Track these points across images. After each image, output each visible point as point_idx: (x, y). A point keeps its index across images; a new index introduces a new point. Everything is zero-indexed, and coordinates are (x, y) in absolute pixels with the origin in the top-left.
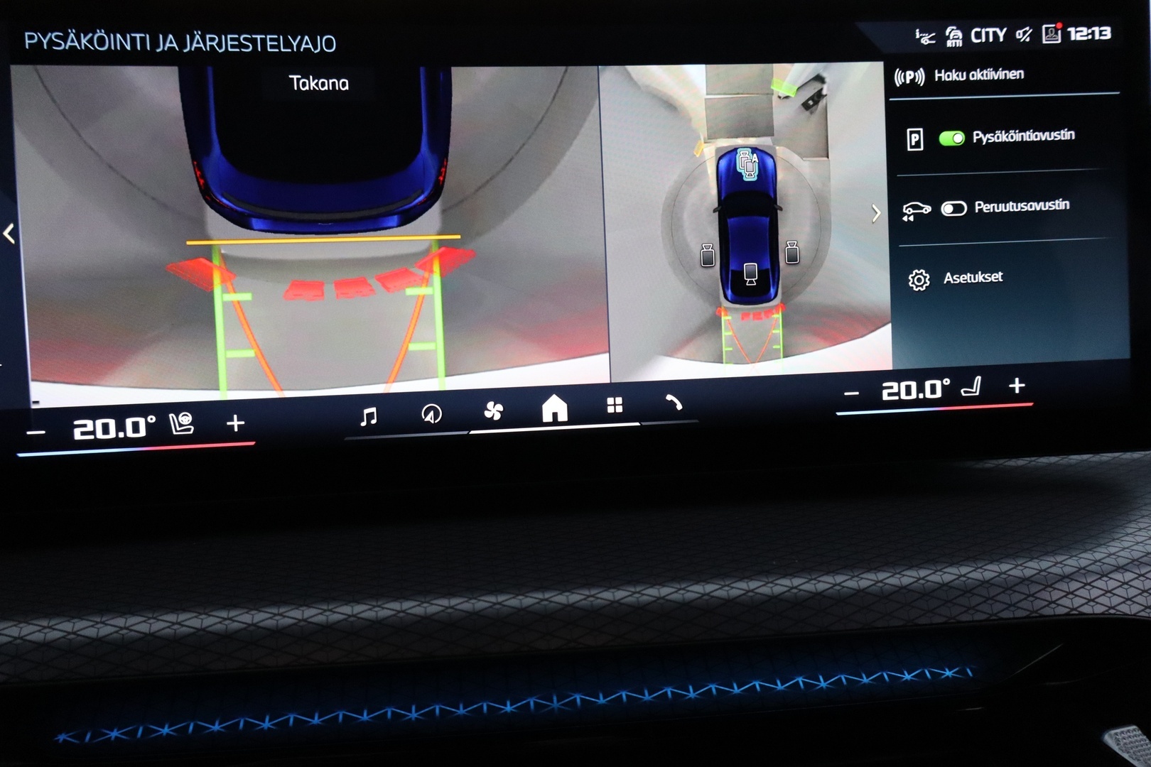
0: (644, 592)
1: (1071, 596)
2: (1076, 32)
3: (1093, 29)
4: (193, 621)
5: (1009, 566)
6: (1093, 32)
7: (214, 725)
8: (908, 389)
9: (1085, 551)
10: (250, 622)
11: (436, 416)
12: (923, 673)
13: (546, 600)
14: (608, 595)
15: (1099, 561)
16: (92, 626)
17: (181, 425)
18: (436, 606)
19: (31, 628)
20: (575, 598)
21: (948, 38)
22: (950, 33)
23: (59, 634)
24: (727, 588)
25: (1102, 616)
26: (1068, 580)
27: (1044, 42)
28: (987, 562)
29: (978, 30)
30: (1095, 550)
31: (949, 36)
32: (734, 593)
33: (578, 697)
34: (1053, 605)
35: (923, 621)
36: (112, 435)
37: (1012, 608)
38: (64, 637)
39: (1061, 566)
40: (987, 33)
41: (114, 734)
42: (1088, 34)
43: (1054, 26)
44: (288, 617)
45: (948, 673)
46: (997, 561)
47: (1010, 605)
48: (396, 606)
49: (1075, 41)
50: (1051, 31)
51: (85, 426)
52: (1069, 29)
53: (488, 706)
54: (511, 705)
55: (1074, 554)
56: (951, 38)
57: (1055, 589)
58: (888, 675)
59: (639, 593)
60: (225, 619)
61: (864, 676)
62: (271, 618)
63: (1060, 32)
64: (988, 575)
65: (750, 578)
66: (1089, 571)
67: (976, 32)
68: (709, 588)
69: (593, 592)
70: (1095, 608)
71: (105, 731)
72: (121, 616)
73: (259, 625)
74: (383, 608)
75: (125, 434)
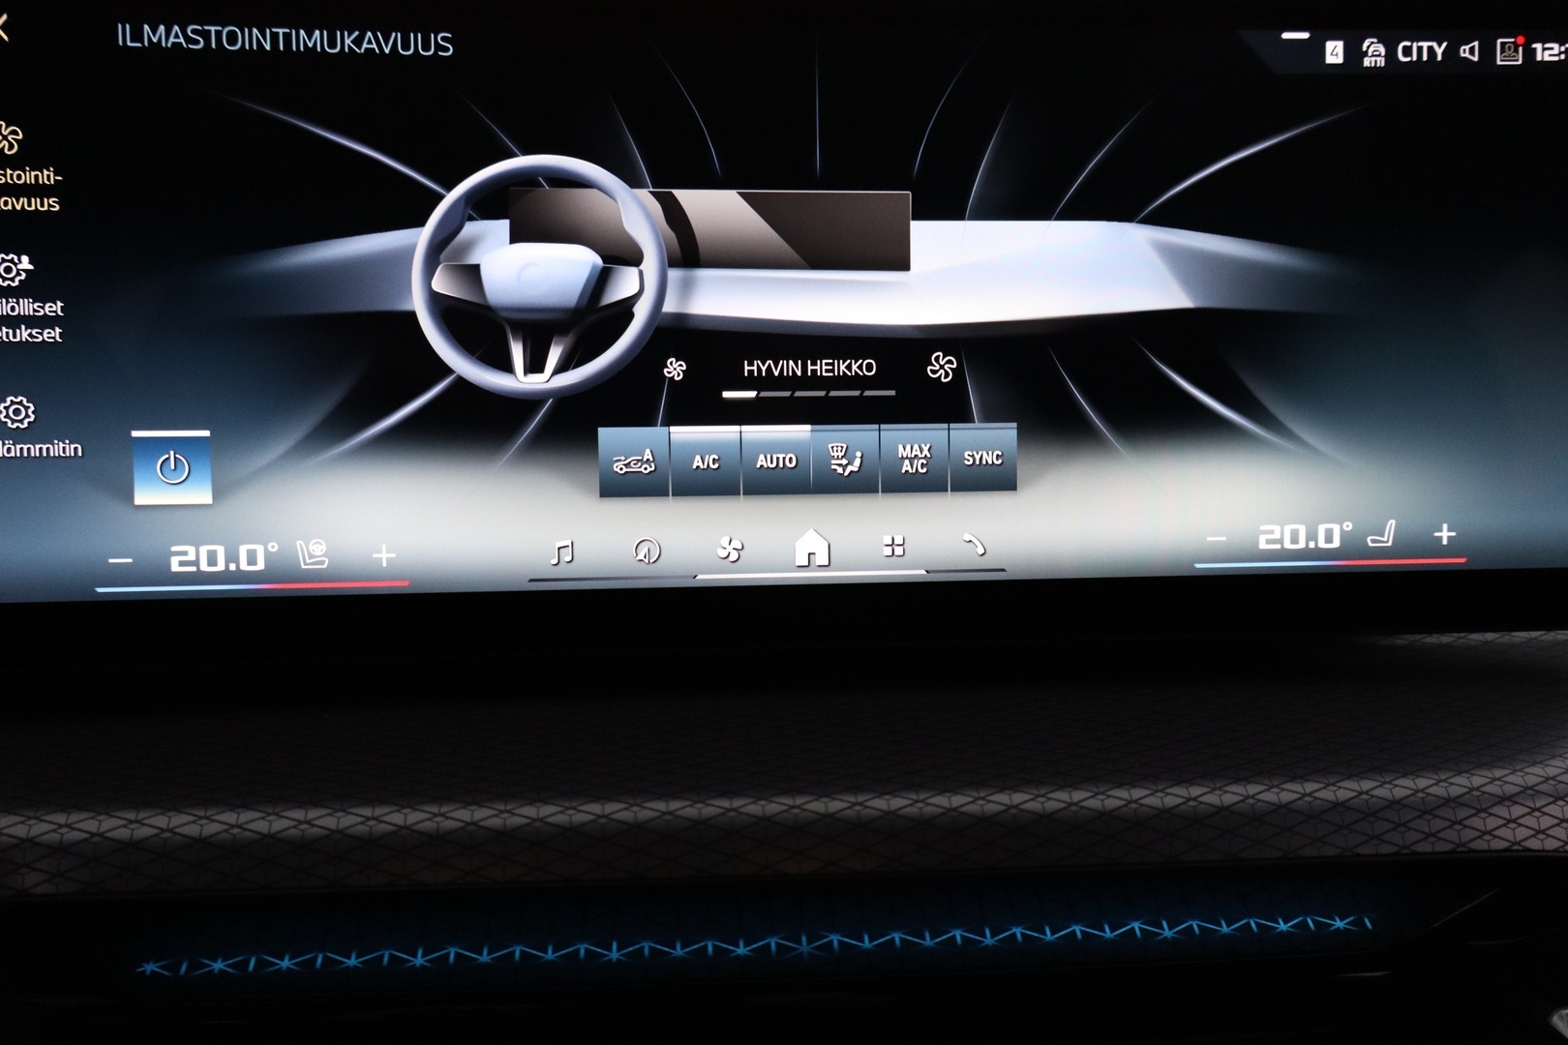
1: (1512, 825)
2: (1544, 49)
5: (1427, 782)
7: (349, 958)
8: (1294, 535)
9: (1534, 764)
10: (402, 824)
12: (1305, 922)
13: (798, 807)
14: (880, 804)
15: (1553, 778)
16: (194, 822)
17: (311, 556)
18: (652, 810)
20: (835, 805)
21: (1365, 54)
22: (1368, 47)
23: (150, 831)
24: (1041, 799)
25: (1556, 854)
26: (1508, 803)
27: (1499, 63)
28: (1398, 775)
29: (1408, 44)
31: (1367, 52)
32: (1052, 806)
33: (835, 938)
34: (1488, 837)
35: (1310, 852)
36: (221, 567)
37: (1432, 839)
38: (156, 835)
39: (1500, 783)
40: (1420, 49)
41: (218, 966)
42: (1561, 53)
43: (1513, 40)
44: (452, 819)
45: (1339, 924)
46: (1412, 774)
47: (1429, 835)
48: (595, 808)
49: (1542, 61)
50: (1509, 48)
51: (185, 553)
52: (1534, 46)
53: (714, 946)
54: (746, 946)
55: (1518, 768)
56: (1370, 54)
57: (1491, 814)
58: (1256, 923)
59: (922, 801)
60: (368, 819)
61: (1223, 923)
62: (429, 819)
63: (1521, 49)
64: (1399, 793)
65: (1075, 786)
66: (1537, 791)
67: (1404, 47)
68: (1018, 798)
69: (861, 799)
70: (1545, 842)
71: (206, 961)
72: (231, 810)
73: (413, 828)
74: (579, 811)
75: (238, 566)
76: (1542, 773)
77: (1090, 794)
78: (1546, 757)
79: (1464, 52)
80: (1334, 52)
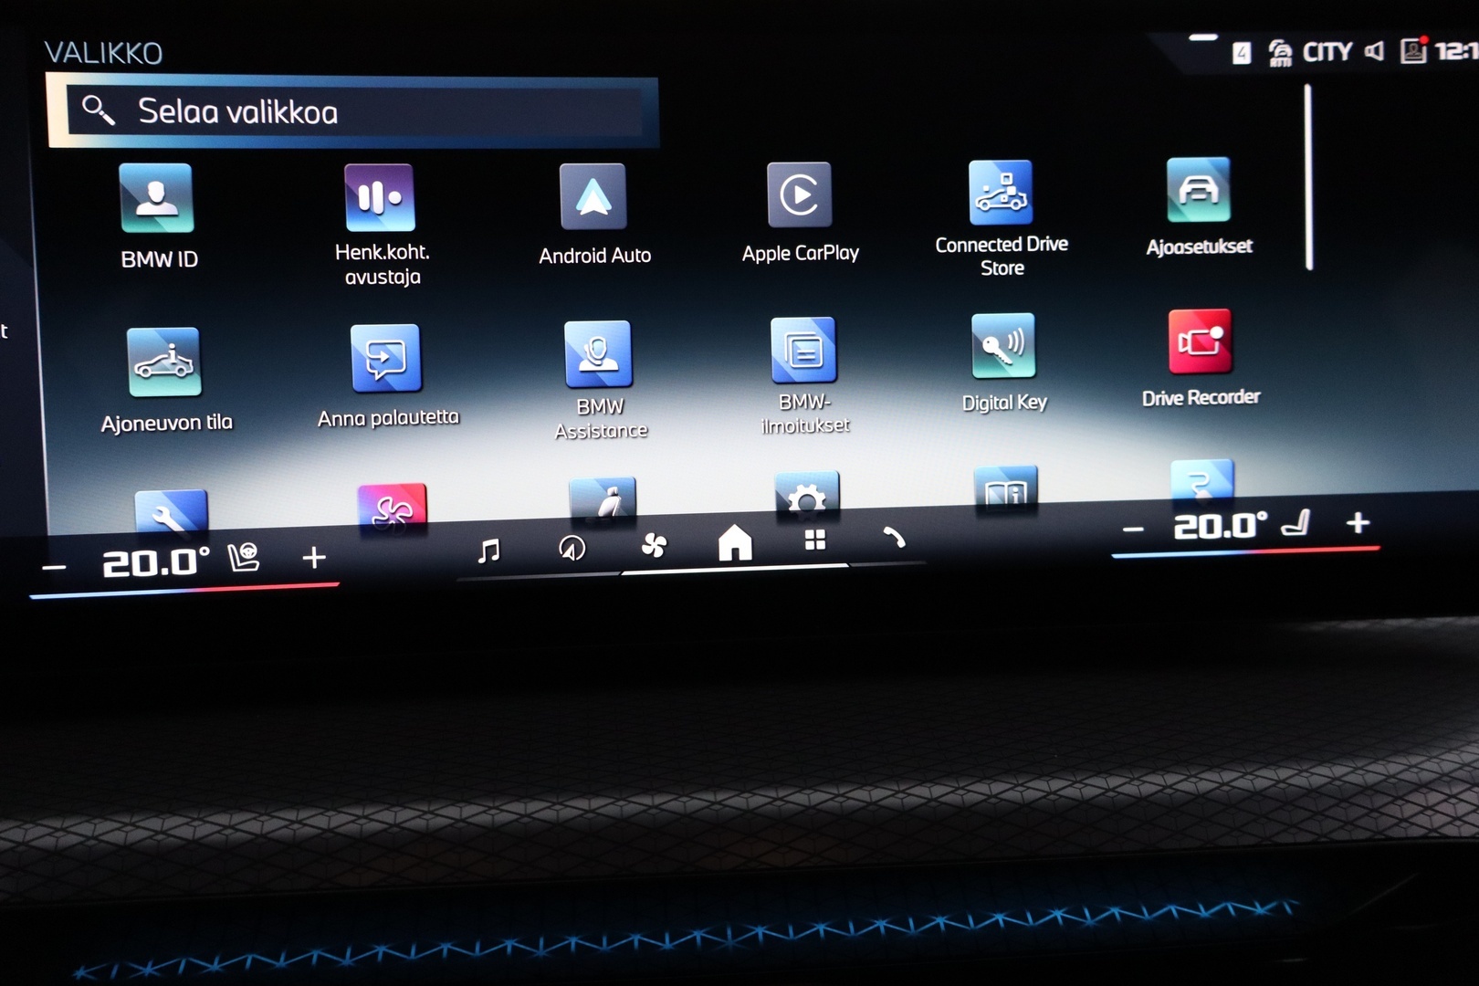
0: (849, 795)
1: (1429, 812)
2: (1448, 49)
3: (1471, 44)
4: (251, 824)
5: (1344, 770)
6: (1471, 49)
8: (1210, 526)
9: (1450, 750)
10: (326, 827)
11: (577, 552)
13: (719, 803)
14: (801, 798)
15: (1468, 765)
16: (119, 829)
17: (242, 560)
18: (572, 809)
19: (39, 831)
20: (756, 801)
21: (1272, 55)
22: (1275, 48)
23: (75, 839)
25: (1473, 840)
26: (1425, 790)
27: (1404, 62)
28: (1314, 763)
29: (1313, 44)
30: (1462, 749)
31: (1273, 53)
34: (1404, 825)
36: (153, 571)
37: (1349, 827)
38: (81, 843)
39: (1415, 770)
40: (1326, 49)
41: (147, 970)
42: (1464, 52)
43: (1416, 40)
44: (376, 821)
45: (1260, 910)
47: (1346, 823)
49: (1447, 62)
50: (1414, 48)
51: (118, 559)
52: (1438, 45)
55: (1435, 754)
56: (1276, 54)
57: (1408, 802)
59: (843, 795)
60: (293, 822)
62: (353, 822)
63: (1425, 49)
64: (1317, 781)
66: (1453, 778)
67: (1311, 48)
69: (781, 794)
70: (1462, 829)
71: (136, 966)
72: (156, 816)
73: (336, 830)
74: (502, 811)
75: (170, 570)
76: (1457, 759)
77: (1009, 786)
78: (1460, 744)
79: (1369, 51)
80: (1242, 53)
